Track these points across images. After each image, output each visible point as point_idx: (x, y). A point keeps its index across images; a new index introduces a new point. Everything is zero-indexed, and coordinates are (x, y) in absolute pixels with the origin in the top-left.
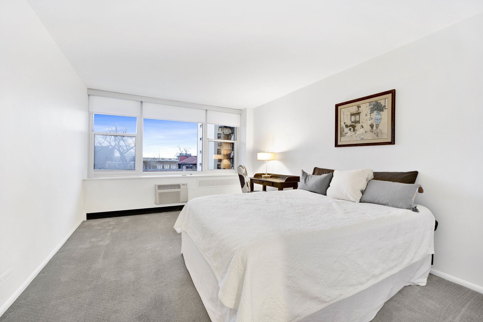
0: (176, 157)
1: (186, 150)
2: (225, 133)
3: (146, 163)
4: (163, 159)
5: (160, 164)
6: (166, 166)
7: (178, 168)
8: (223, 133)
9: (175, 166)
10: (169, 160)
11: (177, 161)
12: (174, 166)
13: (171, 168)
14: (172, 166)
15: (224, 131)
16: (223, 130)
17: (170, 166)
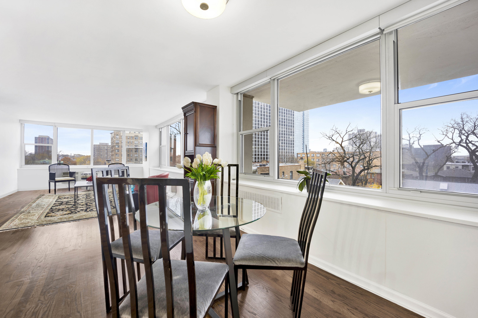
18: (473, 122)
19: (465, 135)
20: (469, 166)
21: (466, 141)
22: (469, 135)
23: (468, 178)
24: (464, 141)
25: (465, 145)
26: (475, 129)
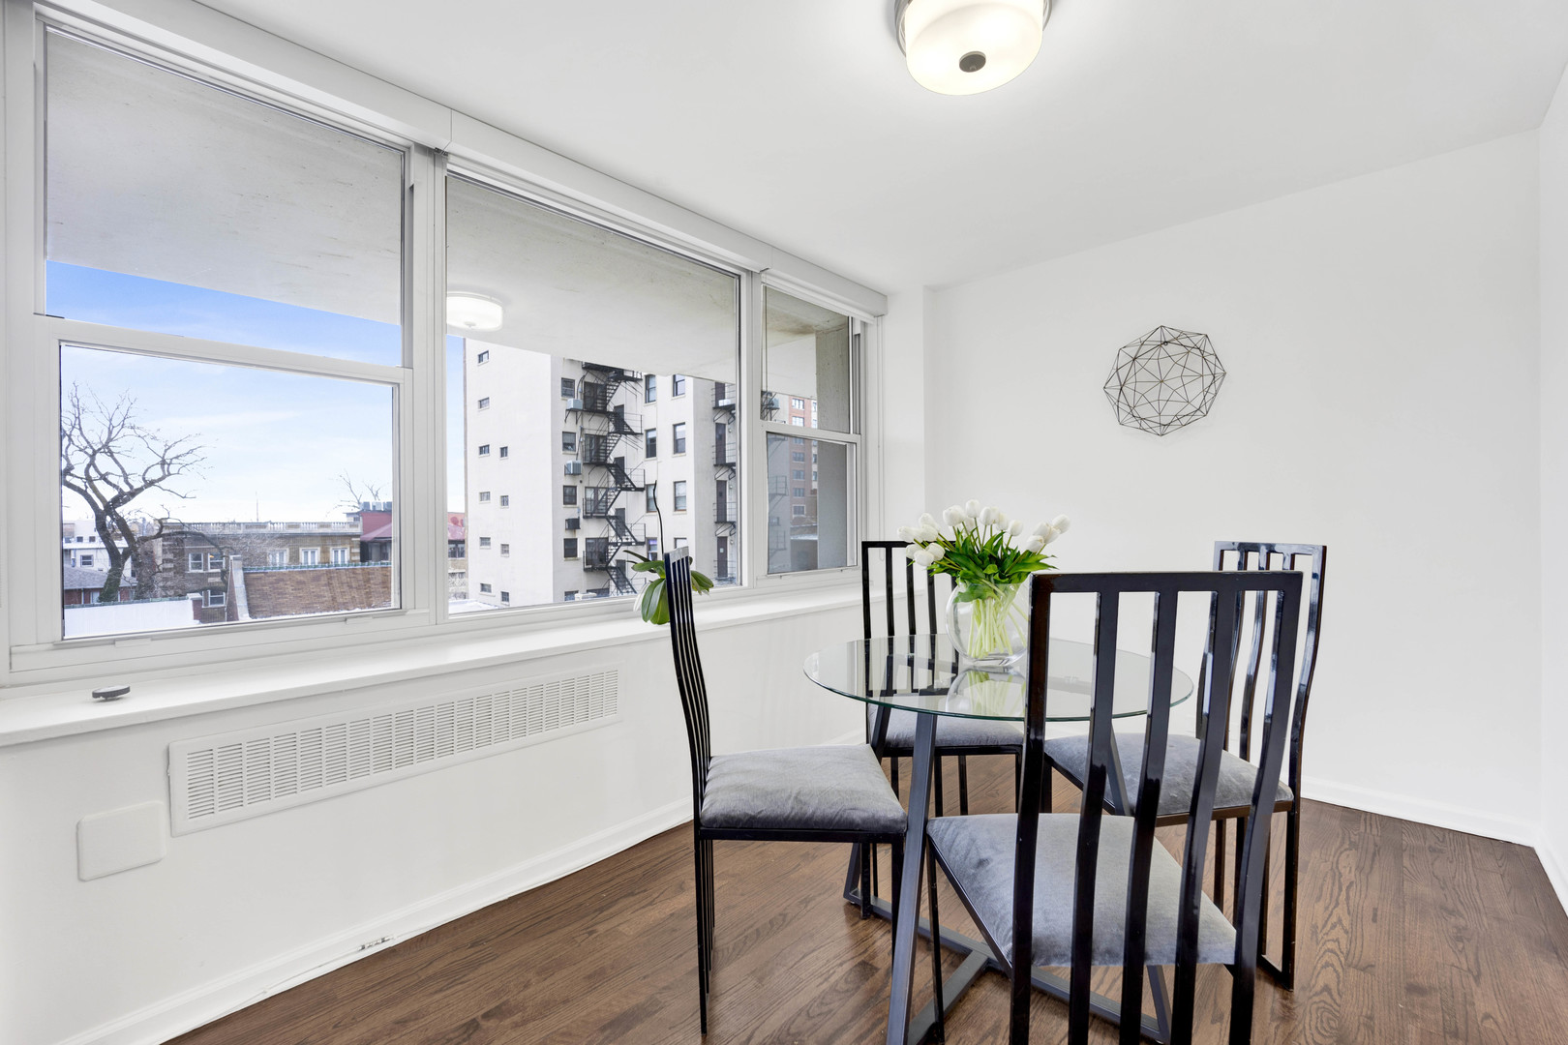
0: (345, 519)
1: (375, 490)
2: (587, 432)
3: (221, 543)
4: (291, 525)
5: (279, 546)
6: (306, 553)
7: (358, 558)
8: (582, 429)
9: (347, 552)
10: (322, 531)
11: (358, 530)
12: (343, 551)
13: (328, 558)
14: (332, 553)
15: (586, 425)
16: (579, 421)
17: (325, 552)
18: (107, 416)
19: (86, 453)
20: (72, 552)
21: (87, 471)
22: (95, 452)
23: (88, 592)
24: (79, 471)
25: (80, 484)
26: (110, 440)
